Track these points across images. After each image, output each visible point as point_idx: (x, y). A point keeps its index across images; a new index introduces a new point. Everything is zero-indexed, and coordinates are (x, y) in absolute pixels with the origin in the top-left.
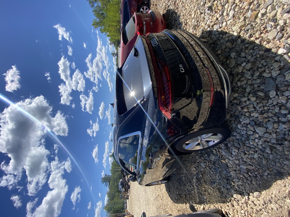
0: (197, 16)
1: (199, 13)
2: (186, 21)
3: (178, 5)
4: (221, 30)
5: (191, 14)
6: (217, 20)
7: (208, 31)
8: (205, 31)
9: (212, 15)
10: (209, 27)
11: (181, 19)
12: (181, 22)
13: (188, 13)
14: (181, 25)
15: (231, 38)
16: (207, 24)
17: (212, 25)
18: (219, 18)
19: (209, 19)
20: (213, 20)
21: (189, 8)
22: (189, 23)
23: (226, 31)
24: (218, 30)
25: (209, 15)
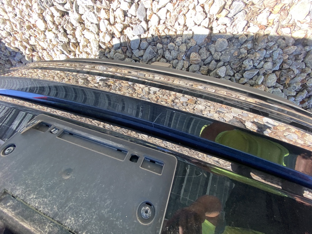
0: (54, 23)
1: (57, 14)
2: (28, 43)
4: (150, 36)
5: (32, 26)
6: (126, 17)
7: (116, 45)
8: (108, 48)
9: (103, 7)
10: (113, 36)
11: (9, 44)
12: (12, 48)
13: (18, 26)
14: (21, 56)
15: (192, 43)
16: (103, 33)
17: (120, 30)
18: (128, 9)
19: (100, 19)
20: (115, 19)
21: (13, 15)
22: (40, 45)
23: (167, 34)
24: (142, 37)
25: (95, 11)
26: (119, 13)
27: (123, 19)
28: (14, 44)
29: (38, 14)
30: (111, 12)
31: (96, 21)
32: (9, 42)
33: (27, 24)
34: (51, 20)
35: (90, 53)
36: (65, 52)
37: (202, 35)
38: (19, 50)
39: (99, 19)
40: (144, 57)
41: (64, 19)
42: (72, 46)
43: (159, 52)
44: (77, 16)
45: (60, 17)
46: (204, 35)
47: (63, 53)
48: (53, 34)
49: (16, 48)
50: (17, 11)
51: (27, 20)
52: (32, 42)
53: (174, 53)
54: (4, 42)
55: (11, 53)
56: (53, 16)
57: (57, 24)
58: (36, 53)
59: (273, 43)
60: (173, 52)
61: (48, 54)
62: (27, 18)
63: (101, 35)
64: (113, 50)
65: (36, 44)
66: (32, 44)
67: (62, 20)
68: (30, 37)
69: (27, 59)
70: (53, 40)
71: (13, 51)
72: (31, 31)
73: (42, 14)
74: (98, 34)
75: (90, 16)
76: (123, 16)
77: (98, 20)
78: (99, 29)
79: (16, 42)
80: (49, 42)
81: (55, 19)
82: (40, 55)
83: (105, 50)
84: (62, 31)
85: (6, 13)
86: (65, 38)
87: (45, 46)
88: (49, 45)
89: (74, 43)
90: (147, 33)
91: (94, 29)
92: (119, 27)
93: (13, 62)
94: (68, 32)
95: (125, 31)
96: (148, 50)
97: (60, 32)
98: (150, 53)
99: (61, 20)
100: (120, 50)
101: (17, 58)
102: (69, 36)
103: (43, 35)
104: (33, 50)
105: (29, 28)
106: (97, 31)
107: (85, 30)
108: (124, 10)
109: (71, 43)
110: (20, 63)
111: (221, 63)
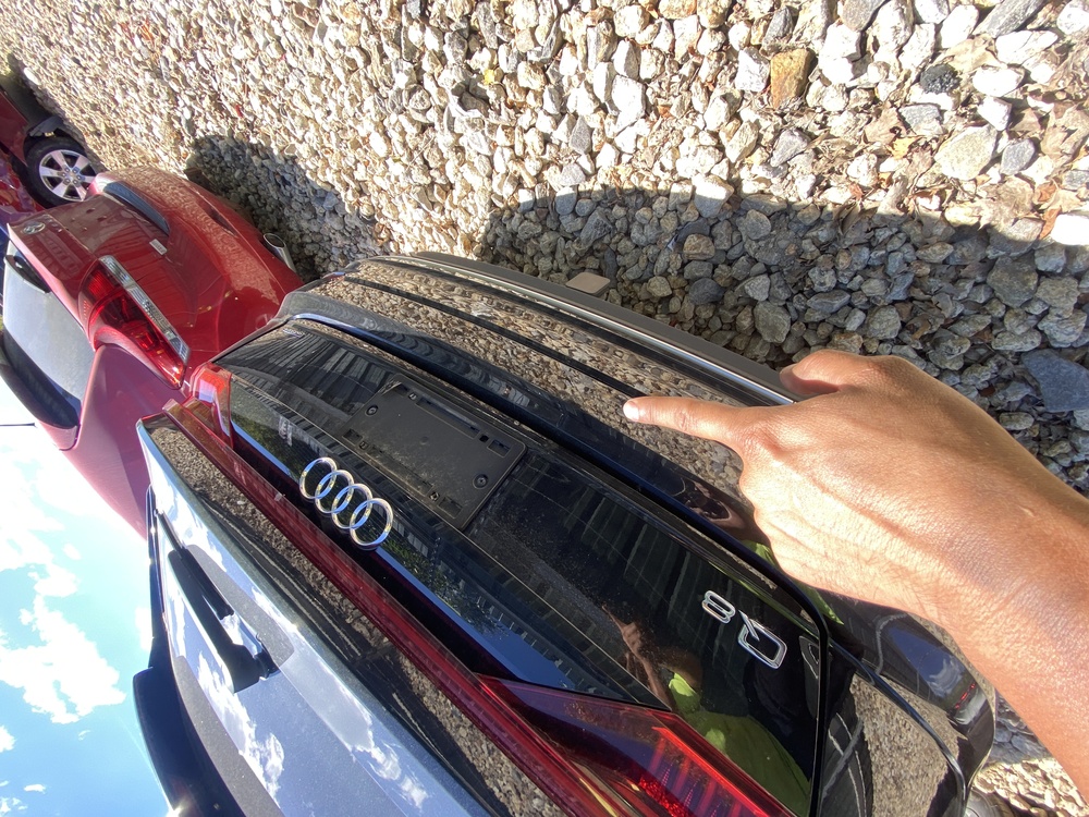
0: (405, 145)
1: (412, 130)
2: (352, 177)
3: (247, 108)
4: (598, 187)
5: (361, 141)
6: (548, 146)
7: (524, 203)
8: (509, 208)
9: (501, 123)
10: (519, 183)
11: (314, 173)
12: (320, 184)
13: (334, 139)
14: (335, 199)
15: (689, 215)
16: (500, 175)
17: (534, 173)
18: (552, 130)
19: (496, 146)
20: (525, 149)
21: (323, 114)
22: (374, 183)
23: (637, 185)
24: (581, 188)
25: (486, 129)
26: (533, 139)
27: (539, 151)
28: (324, 174)
29: (375, 123)
30: (516, 135)
31: (485, 151)
32: (312, 167)
33: (350, 134)
34: (401, 140)
35: (473, 213)
36: (423, 205)
37: (712, 200)
38: (333, 187)
39: (493, 145)
40: (583, 235)
41: (425, 137)
42: (438, 193)
43: (618, 224)
44: (450, 139)
45: (417, 135)
46: (714, 200)
47: (419, 207)
48: (403, 168)
49: (327, 183)
50: (331, 105)
51: (351, 128)
52: (360, 174)
53: (650, 232)
54: (303, 167)
55: (315, 192)
56: (403, 133)
57: (412, 147)
58: (366, 198)
59: (888, 233)
60: (648, 229)
61: (390, 202)
62: (350, 122)
63: (496, 179)
64: (517, 215)
65: (368, 179)
66: (360, 178)
67: (422, 139)
68: (355, 164)
69: (348, 210)
70: (401, 179)
71: (321, 189)
72: (359, 153)
73: (382, 121)
74: (490, 177)
75: (476, 141)
76: (542, 145)
77: (490, 149)
78: (493, 168)
79: (327, 171)
80: (393, 179)
81: (407, 138)
82: (374, 202)
83: (503, 211)
84: (420, 162)
85: (310, 105)
86: (425, 178)
87: (385, 184)
88: (392, 186)
89: (441, 185)
90: (593, 179)
91: (482, 166)
92: (532, 166)
93: (319, 210)
94: (432, 165)
95: (544, 172)
96: (592, 220)
97: (415, 164)
98: (596, 227)
99: (418, 139)
100: (532, 215)
101: (328, 204)
102: (434, 173)
103: (382, 165)
104: (361, 192)
105: (356, 145)
106: (487, 171)
107: (466, 165)
108: (545, 131)
109: (436, 187)
110: (333, 215)
111: (759, 267)
